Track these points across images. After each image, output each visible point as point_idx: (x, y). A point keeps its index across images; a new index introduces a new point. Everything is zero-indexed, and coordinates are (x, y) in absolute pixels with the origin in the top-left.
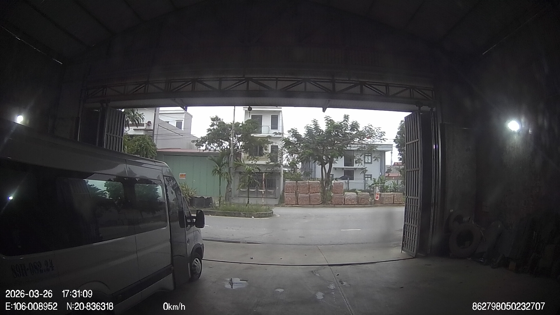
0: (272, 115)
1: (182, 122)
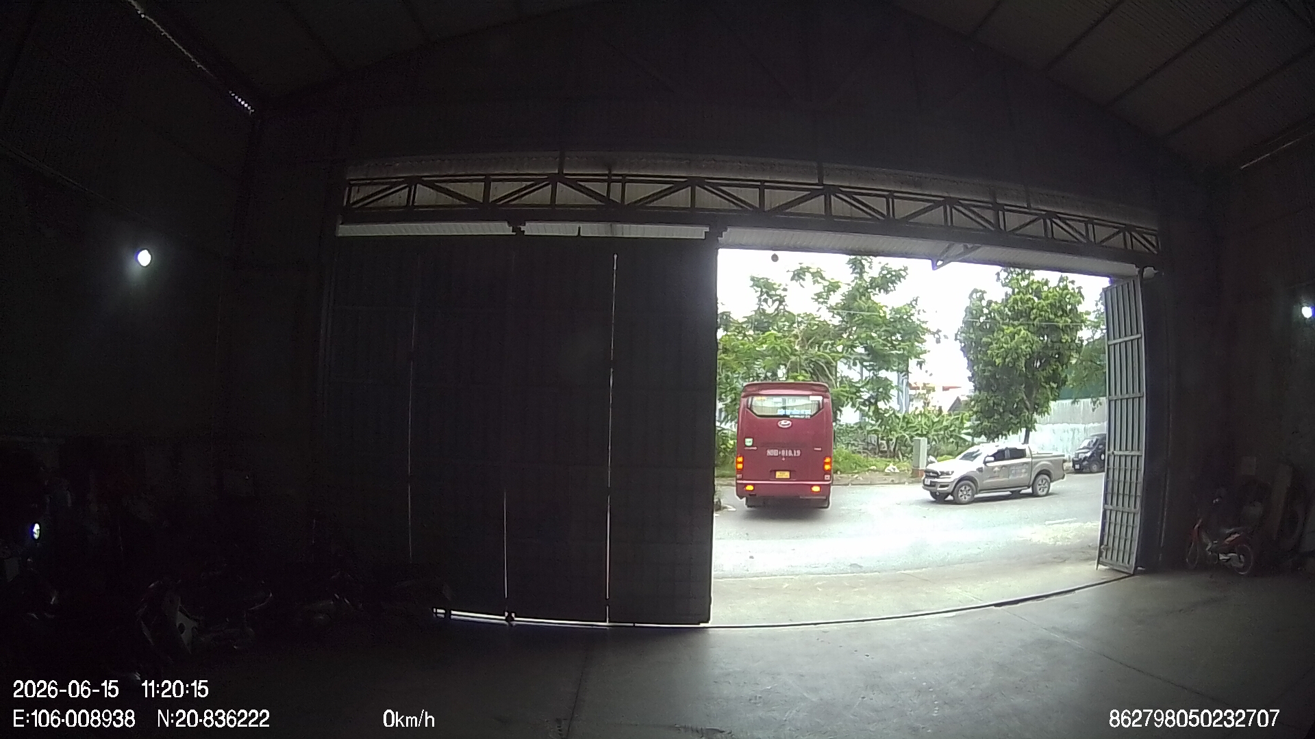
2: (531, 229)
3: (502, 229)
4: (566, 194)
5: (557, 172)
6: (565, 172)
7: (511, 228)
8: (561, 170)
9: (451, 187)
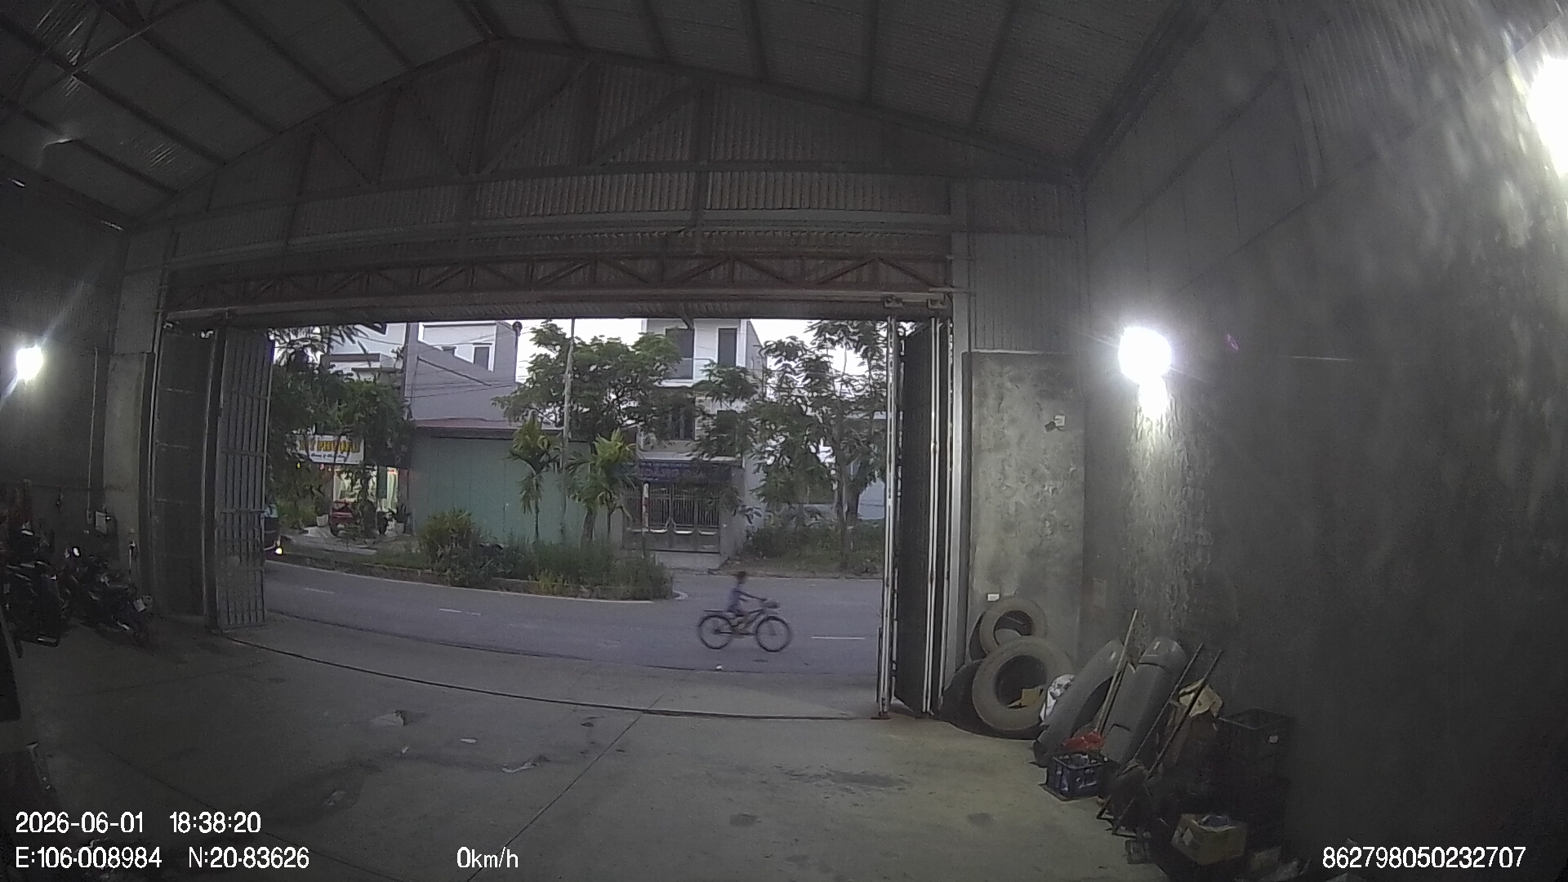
0: (720, 329)
1: (488, 348)
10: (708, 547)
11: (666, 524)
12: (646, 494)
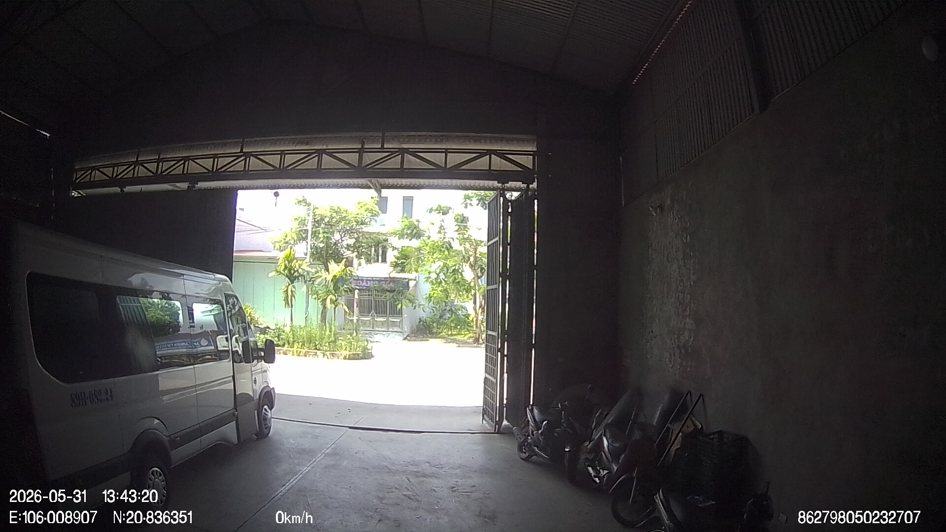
2: (128, 189)
3: (118, 190)
4: (141, 171)
5: (135, 160)
6: (139, 160)
7: (120, 190)
8: (137, 158)
9: (104, 170)
10: (396, 329)
11: (371, 314)
12: (356, 296)
